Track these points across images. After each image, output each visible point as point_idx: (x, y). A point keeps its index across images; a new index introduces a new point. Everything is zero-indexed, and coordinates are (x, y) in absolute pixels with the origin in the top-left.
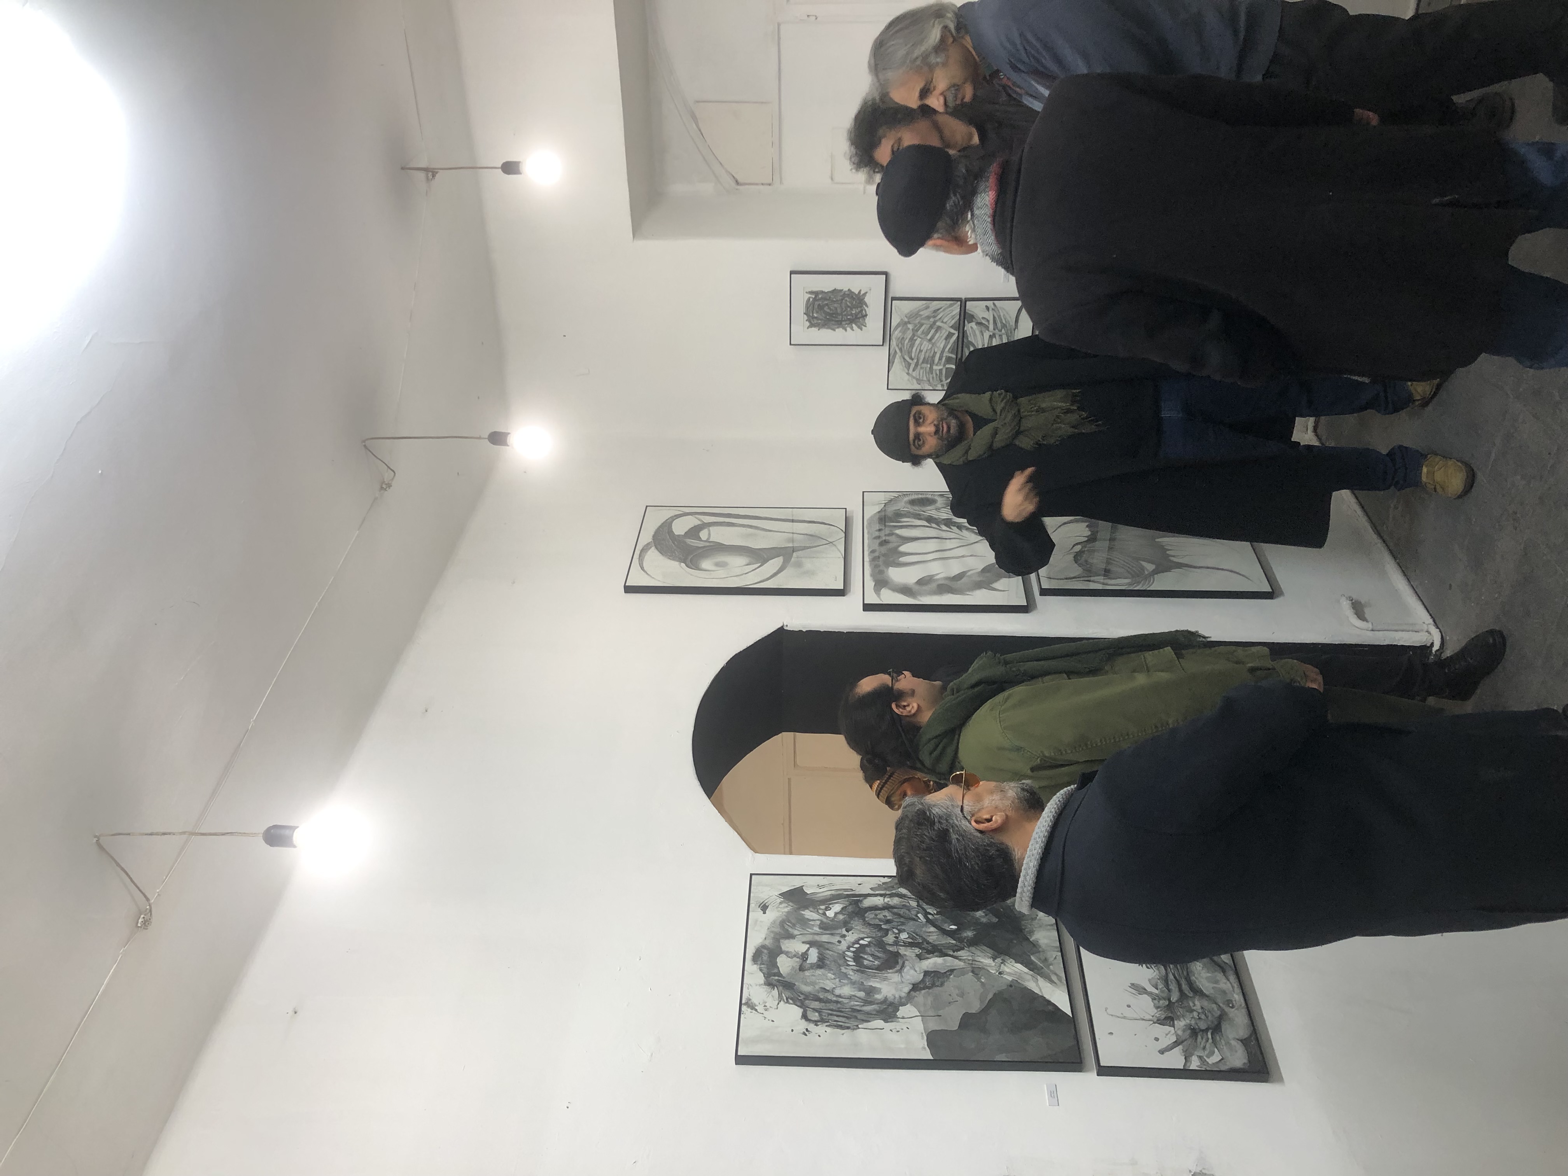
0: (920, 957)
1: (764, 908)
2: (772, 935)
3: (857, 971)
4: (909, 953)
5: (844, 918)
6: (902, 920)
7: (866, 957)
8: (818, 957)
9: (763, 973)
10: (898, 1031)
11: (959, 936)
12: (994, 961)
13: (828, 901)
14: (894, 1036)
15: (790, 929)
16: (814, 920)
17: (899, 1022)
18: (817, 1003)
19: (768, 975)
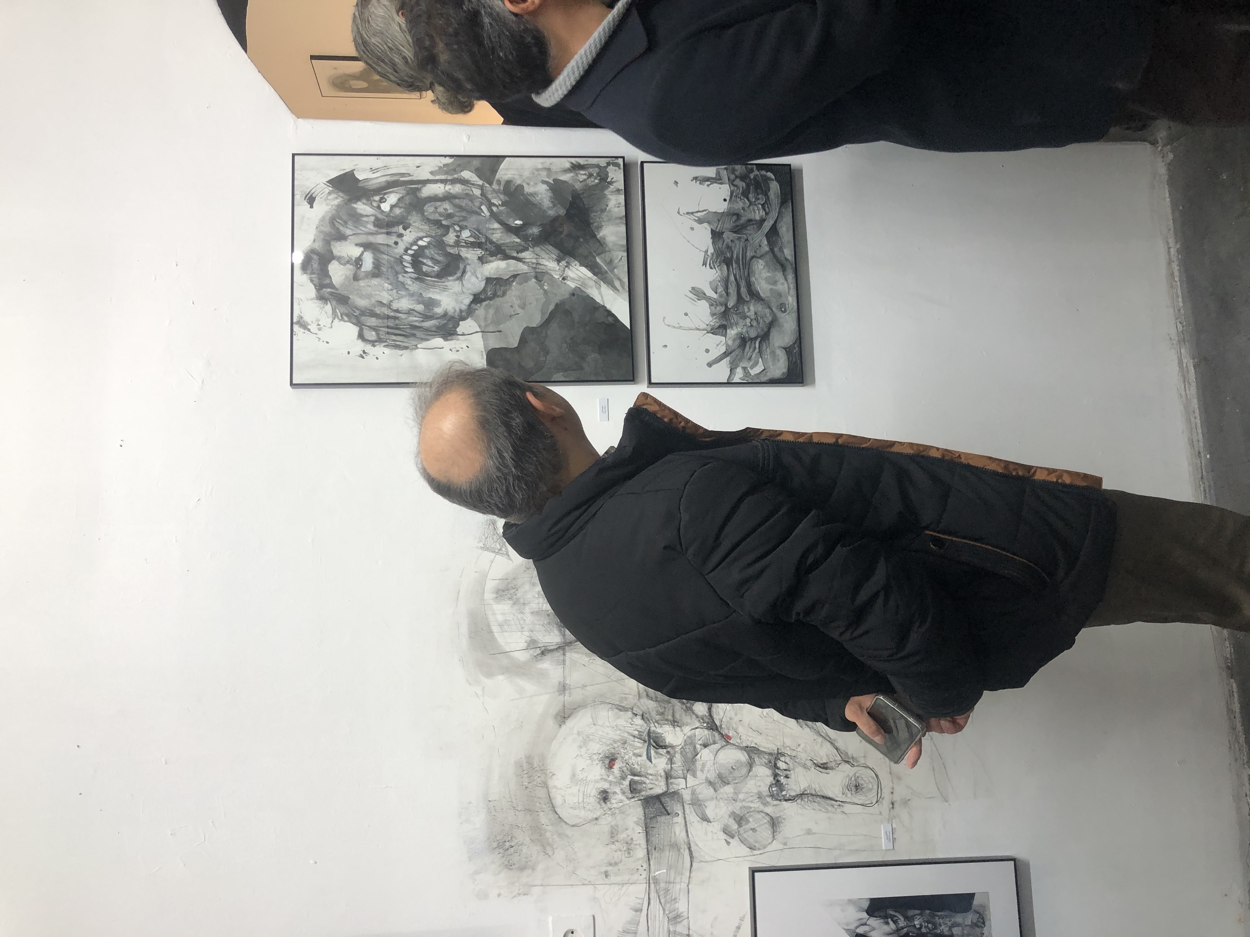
0: (482, 260)
1: (311, 200)
2: (322, 237)
3: (416, 279)
4: (471, 255)
5: (401, 213)
6: (464, 214)
7: (425, 261)
8: (374, 263)
9: (314, 284)
10: (458, 351)
11: (524, 233)
12: (558, 264)
13: (383, 190)
14: (453, 356)
15: (341, 228)
16: (368, 216)
17: (458, 340)
18: (373, 319)
19: (320, 287)
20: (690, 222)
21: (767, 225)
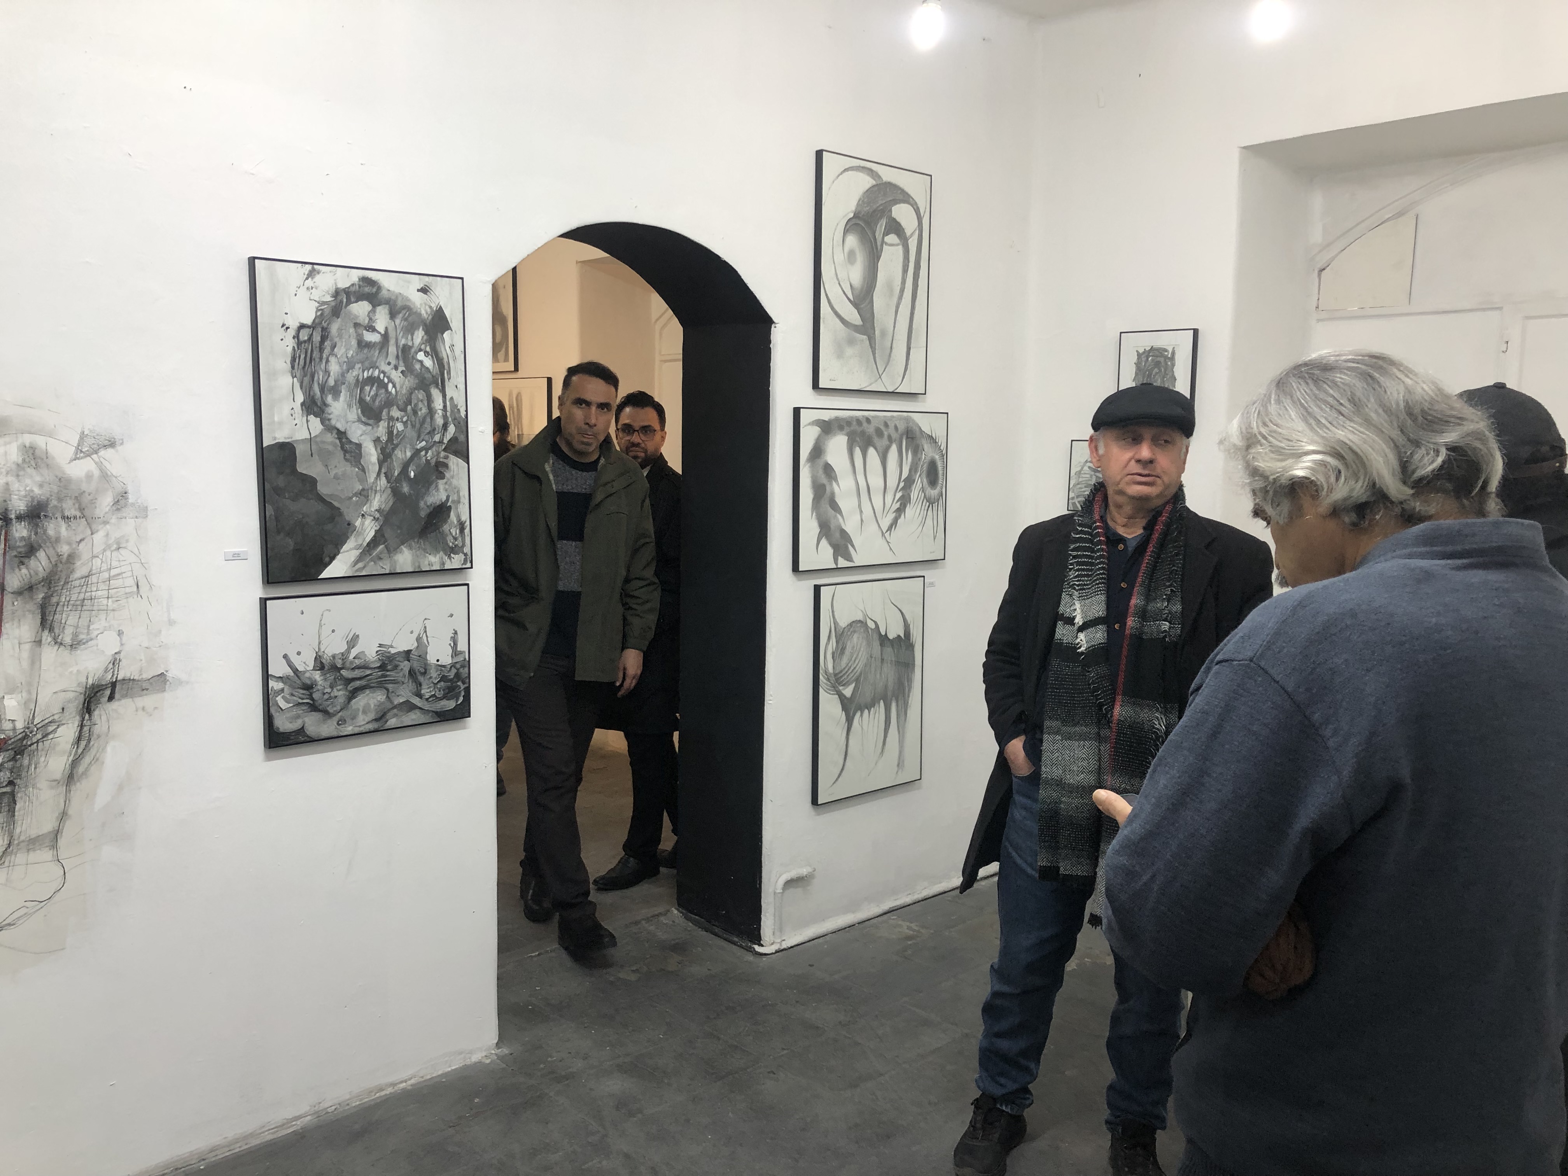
0: (377, 441)
1: (424, 290)
2: (393, 298)
3: (357, 380)
4: (381, 431)
5: (416, 369)
6: (418, 425)
7: (374, 388)
8: (370, 342)
9: (349, 287)
10: (292, 415)
11: (403, 480)
12: (376, 510)
13: (435, 354)
14: (286, 411)
15: (401, 315)
16: (412, 340)
17: (303, 416)
18: (319, 339)
19: (347, 291)
20: (418, 629)
21: (416, 701)
